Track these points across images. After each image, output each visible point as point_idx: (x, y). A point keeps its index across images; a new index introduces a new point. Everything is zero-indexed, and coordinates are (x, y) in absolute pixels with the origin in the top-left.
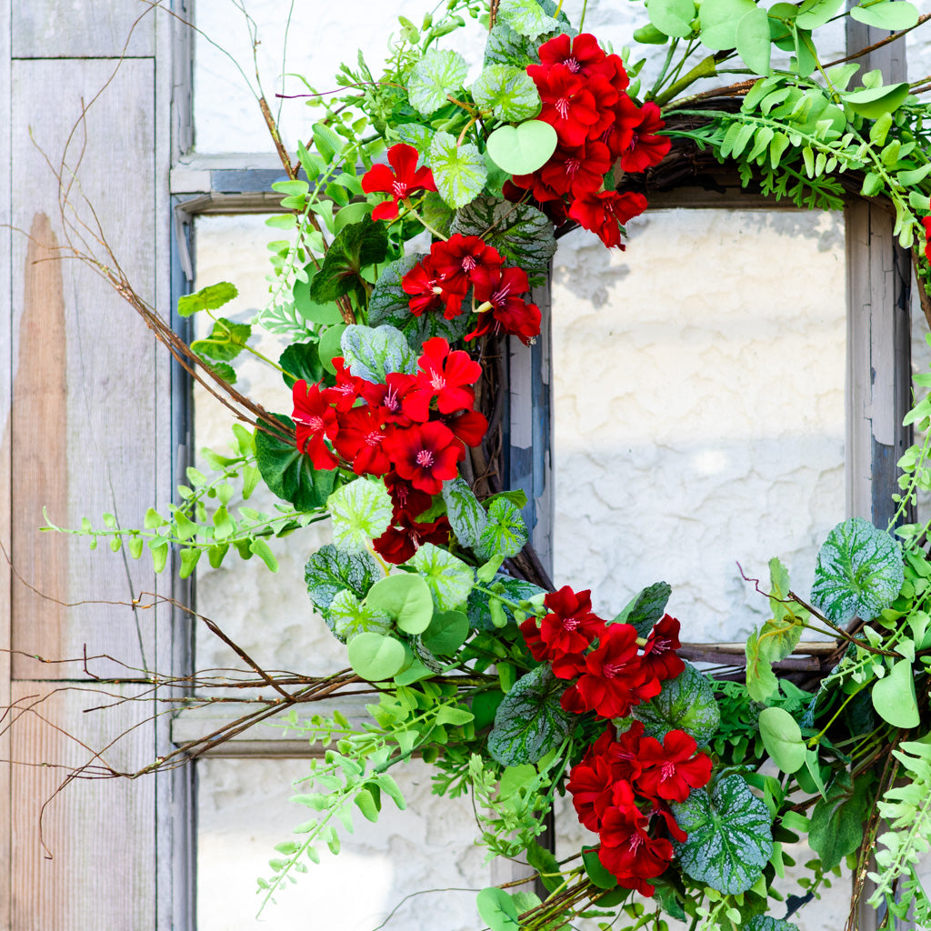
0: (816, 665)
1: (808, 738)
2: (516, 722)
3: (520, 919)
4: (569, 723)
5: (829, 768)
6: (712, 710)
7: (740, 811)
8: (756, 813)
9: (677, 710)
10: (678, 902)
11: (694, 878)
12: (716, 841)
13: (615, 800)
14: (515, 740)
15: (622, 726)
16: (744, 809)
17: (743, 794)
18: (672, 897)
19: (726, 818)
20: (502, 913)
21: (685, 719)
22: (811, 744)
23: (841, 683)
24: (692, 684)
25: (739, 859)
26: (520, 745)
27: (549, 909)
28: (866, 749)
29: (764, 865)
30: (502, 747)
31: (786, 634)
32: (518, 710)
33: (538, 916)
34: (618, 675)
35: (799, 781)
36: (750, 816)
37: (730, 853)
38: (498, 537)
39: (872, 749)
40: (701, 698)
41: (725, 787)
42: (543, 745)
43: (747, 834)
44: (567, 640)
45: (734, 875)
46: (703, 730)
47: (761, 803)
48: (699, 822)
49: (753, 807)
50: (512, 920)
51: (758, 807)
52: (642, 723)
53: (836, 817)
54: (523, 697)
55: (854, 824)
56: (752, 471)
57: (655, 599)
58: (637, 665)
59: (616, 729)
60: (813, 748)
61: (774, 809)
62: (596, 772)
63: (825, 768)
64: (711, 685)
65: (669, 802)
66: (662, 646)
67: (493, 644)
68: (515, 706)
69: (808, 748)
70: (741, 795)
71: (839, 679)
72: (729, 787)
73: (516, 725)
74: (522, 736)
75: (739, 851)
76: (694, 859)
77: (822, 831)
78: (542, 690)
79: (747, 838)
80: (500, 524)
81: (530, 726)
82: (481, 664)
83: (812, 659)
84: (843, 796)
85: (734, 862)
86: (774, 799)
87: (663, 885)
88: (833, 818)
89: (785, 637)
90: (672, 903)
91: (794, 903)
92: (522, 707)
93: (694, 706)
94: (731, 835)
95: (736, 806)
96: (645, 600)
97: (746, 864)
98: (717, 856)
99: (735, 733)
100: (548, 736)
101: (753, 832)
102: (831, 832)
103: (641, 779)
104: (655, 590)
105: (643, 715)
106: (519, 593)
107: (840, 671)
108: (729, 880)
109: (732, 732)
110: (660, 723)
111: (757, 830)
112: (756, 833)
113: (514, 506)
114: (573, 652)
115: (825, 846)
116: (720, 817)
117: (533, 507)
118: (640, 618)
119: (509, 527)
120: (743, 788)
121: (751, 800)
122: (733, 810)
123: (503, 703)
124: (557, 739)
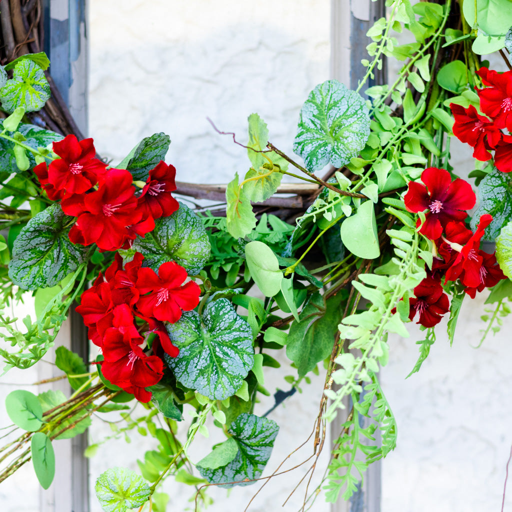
0: (299, 203)
1: (285, 267)
2: (32, 253)
3: (44, 415)
4: (82, 253)
5: (305, 291)
6: (204, 244)
7: (225, 329)
8: (240, 331)
9: (172, 244)
10: (176, 403)
11: (186, 386)
12: (205, 354)
13: (115, 321)
14: (33, 268)
15: (127, 257)
16: (229, 328)
17: (228, 316)
18: (170, 400)
19: (214, 335)
20: (27, 412)
21: (180, 251)
22: (287, 273)
23: (314, 221)
24: (186, 221)
25: (225, 370)
26: (38, 272)
27: (71, 407)
28: (337, 275)
29: (245, 375)
30: (21, 274)
31: (268, 179)
32: (34, 242)
33: (61, 412)
34: (115, 213)
35: (278, 303)
36: (234, 333)
37: (216, 365)
38: (23, 93)
39: (342, 275)
40: (194, 233)
41: (213, 309)
42: (59, 271)
43: (232, 348)
44: (72, 183)
45: (220, 383)
46: (195, 260)
47: (244, 322)
48: (190, 339)
49: (236, 326)
50: (36, 418)
51: (241, 326)
52: (144, 254)
53: (311, 331)
54: (38, 232)
55: (327, 335)
56: (260, 43)
57: (156, 148)
58: (135, 205)
59: (122, 259)
60: (288, 277)
61: (257, 327)
62: (100, 297)
63: (302, 291)
64: (208, 221)
65: (165, 322)
66: (158, 188)
67: (26, 184)
68: (31, 239)
69: (285, 277)
70: (227, 316)
71: (312, 217)
72: (216, 309)
73: (33, 256)
74: (40, 265)
75: (224, 363)
76: (186, 370)
77: (298, 344)
78: (54, 226)
79: (231, 352)
80: (25, 82)
81: (46, 256)
82: (16, 202)
83: (296, 198)
84: (317, 314)
85: (220, 372)
86: (257, 317)
87: (163, 390)
88: (308, 332)
89: (267, 181)
90: (170, 404)
91: (280, 396)
92: (37, 241)
93: (188, 240)
94: (218, 349)
95: (223, 325)
96: (148, 149)
97: (230, 374)
98: (206, 368)
99: (228, 261)
100: (63, 264)
101: (236, 347)
102: (306, 343)
103: (139, 302)
104: (155, 140)
105: (145, 248)
106: (44, 141)
107: (314, 210)
108: (215, 388)
109: (225, 260)
110: (159, 254)
111: (241, 345)
112: (239, 347)
113: (37, 67)
114: (78, 193)
115: (301, 355)
116: (209, 334)
117: (69, 70)
118: (143, 164)
119: (33, 85)
120: (229, 309)
121: (236, 320)
122: (220, 329)
123: (19, 237)
124: (71, 265)
